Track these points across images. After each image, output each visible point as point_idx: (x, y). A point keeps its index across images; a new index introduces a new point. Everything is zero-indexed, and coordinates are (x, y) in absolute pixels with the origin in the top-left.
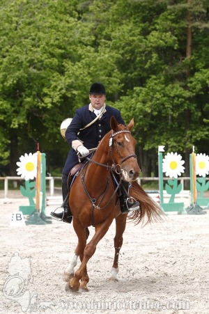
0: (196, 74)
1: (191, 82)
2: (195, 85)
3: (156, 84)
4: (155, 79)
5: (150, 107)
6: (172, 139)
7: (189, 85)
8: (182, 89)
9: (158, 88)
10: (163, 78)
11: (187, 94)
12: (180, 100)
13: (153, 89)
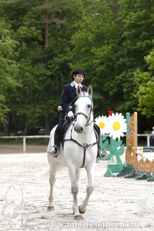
0: (54, 58)
1: (51, 64)
2: (55, 66)
3: (25, 65)
4: (25, 62)
5: (22, 83)
6: (38, 107)
7: (50, 66)
8: (45, 69)
9: (28, 69)
10: (30, 61)
11: (49, 73)
12: (44, 77)
13: (23, 69)
